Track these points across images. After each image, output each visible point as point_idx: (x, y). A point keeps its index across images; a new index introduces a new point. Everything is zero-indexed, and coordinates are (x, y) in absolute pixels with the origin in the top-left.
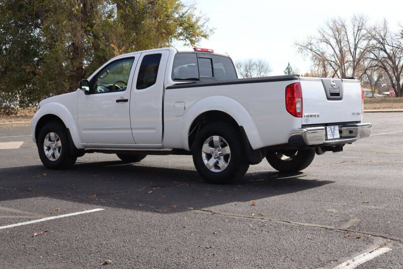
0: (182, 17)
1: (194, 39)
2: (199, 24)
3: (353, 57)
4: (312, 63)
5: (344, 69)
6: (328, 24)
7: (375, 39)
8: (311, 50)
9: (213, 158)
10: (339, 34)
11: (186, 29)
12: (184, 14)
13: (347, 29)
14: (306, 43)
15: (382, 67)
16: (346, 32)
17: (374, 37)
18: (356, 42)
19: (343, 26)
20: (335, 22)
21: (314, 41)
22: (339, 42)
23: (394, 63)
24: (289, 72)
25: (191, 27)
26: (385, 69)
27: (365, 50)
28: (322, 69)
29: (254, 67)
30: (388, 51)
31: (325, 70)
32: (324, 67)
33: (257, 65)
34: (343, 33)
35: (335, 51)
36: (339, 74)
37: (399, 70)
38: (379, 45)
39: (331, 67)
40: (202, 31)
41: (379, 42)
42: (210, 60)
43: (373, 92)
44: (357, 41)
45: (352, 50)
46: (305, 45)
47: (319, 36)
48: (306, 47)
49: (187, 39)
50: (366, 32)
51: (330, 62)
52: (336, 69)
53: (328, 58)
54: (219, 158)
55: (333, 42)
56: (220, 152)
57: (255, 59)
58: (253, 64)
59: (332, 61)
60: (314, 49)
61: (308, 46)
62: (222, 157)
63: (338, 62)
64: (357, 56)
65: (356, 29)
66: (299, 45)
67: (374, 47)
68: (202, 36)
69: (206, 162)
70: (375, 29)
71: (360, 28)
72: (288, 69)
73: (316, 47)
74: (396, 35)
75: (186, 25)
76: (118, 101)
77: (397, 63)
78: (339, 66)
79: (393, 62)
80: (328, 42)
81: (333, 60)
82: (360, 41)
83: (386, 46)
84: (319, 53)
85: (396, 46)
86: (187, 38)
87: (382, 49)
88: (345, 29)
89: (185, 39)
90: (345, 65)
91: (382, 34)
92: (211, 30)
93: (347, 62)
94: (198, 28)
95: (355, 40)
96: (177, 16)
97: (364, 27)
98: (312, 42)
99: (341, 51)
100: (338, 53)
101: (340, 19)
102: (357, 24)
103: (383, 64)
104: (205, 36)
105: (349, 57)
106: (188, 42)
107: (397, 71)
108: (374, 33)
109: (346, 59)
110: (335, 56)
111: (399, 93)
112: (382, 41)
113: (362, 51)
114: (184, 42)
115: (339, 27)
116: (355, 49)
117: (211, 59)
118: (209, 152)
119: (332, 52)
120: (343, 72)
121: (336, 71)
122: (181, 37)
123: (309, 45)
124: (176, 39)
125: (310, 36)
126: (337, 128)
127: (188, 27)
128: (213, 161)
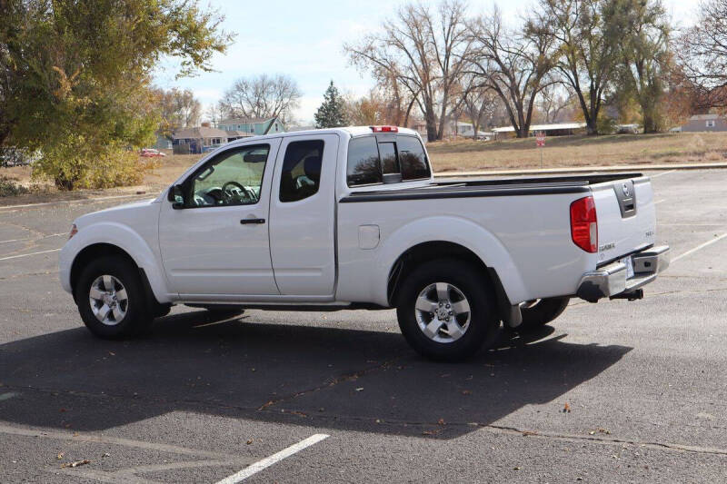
0: (176, 13)
1: (199, 53)
2: (208, 26)
3: (443, 70)
4: (375, 81)
5: (430, 91)
6: (400, 15)
7: (480, 39)
8: (372, 59)
9: (436, 319)
10: (419, 31)
11: (184, 35)
12: (179, 9)
13: (433, 22)
14: (363, 46)
15: (492, 87)
16: (431, 28)
17: (477, 36)
18: (448, 45)
19: (426, 17)
20: (411, 11)
21: (376, 44)
22: (419, 45)
23: (513, 80)
24: (332, 96)
25: (195, 32)
26: (498, 90)
27: (463, 58)
28: (392, 92)
29: (271, 88)
30: (502, 60)
31: (396, 94)
32: (396, 88)
33: (275, 87)
34: (426, 29)
35: (413, 61)
36: (421, 100)
37: (522, 93)
38: (486, 50)
39: (407, 89)
40: (213, 40)
41: (487, 44)
42: (392, 144)
43: (476, 129)
44: (449, 42)
45: (442, 59)
46: (361, 51)
47: (385, 35)
48: (364, 54)
49: (186, 54)
50: (464, 27)
51: (406, 79)
52: (416, 92)
53: (403, 73)
54: (447, 319)
55: (410, 44)
56: (450, 310)
57: (272, 75)
58: (270, 84)
59: (408, 78)
60: (378, 57)
61: (366, 53)
62: (453, 318)
63: (419, 79)
64: (450, 69)
65: (448, 22)
66: (352, 50)
67: (479, 53)
68: (214, 48)
69: (422, 326)
70: (479, 22)
71: (454, 21)
72: (332, 91)
73: (380, 55)
74: (515, 33)
75: (185, 29)
76: (243, 222)
77: (517, 81)
78: (420, 86)
79: (510, 79)
80: (400, 45)
81: (411, 75)
82: (454, 44)
83: (500, 53)
84: (386, 64)
85: (516, 51)
86: (188, 51)
87: (492, 57)
88: (430, 23)
89: (184, 54)
90: (432, 83)
91: (492, 32)
92: (229, 37)
93: (434, 78)
94: (207, 33)
95: (446, 41)
96: (167, 12)
97: (460, 19)
98: (373, 45)
99: (423, 59)
100: (418, 63)
101: (421, 5)
102: (449, 12)
103: (494, 82)
104: (220, 49)
105: (437, 71)
106: (189, 58)
107: (518, 93)
108: (477, 29)
109: (432, 74)
110: (414, 69)
111: (522, 132)
112: (491, 43)
113: (459, 59)
114: (181, 59)
115: (419, 19)
116: (447, 57)
117: (395, 143)
118: (428, 310)
119: (407, 62)
120: (427, 98)
121: (416, 95)
122: (176, 51)
123: (369, 51)
124: (165, 54)
125: (369, 35)
126: (629, 259)
127: (188, 32)
128: (435, 324)
